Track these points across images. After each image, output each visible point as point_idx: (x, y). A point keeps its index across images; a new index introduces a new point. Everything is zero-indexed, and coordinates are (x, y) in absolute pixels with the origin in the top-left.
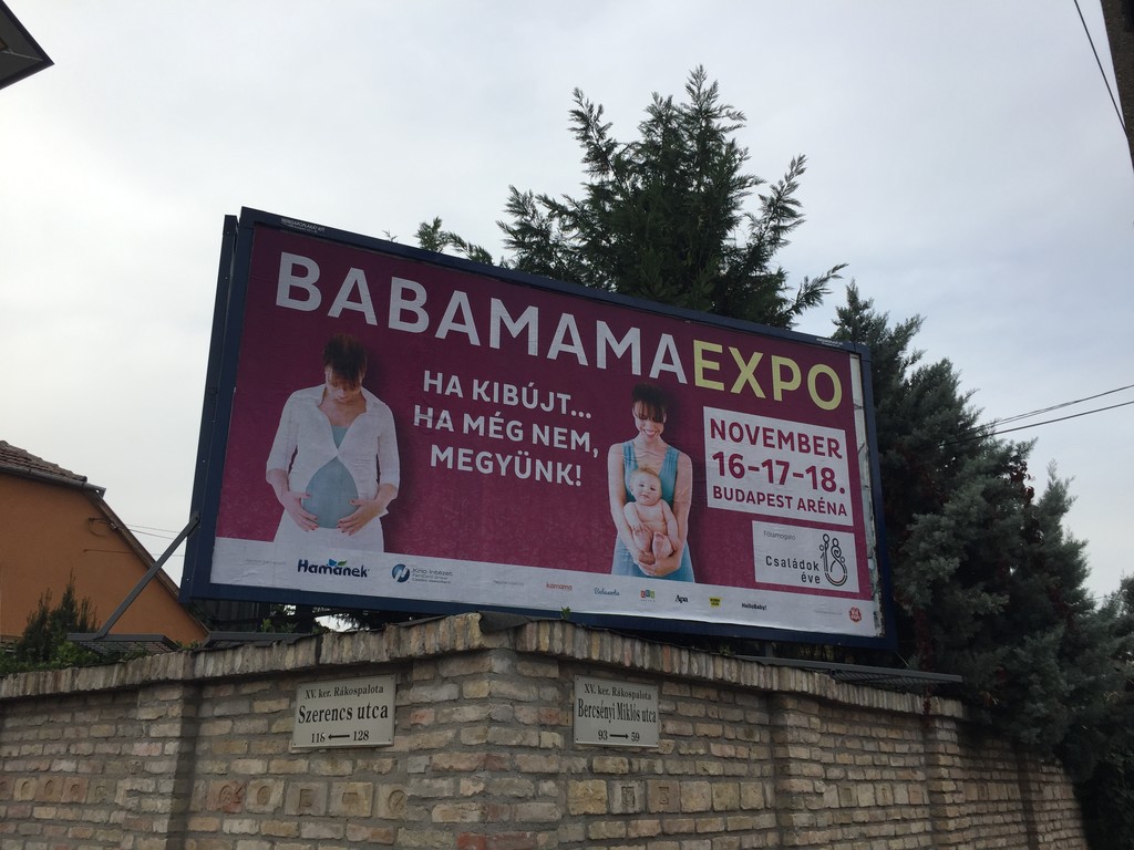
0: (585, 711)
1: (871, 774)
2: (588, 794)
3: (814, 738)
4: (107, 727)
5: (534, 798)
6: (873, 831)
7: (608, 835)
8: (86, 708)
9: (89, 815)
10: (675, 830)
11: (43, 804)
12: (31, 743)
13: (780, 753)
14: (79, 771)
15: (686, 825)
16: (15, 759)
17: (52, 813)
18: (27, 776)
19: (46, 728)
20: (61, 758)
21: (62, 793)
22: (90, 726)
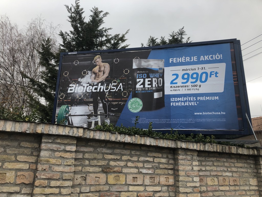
4: (241, 164)
8: (231, 158)
9: (242, 188)
11: (222, 186)
12: (210, 166)
14: (234, 176)
16: (204, 171)
17: (227, 188)
18: (211, 177)
19: (216, 162)
20: (225, 171)
21: (229, 182)
22: (234, 163)
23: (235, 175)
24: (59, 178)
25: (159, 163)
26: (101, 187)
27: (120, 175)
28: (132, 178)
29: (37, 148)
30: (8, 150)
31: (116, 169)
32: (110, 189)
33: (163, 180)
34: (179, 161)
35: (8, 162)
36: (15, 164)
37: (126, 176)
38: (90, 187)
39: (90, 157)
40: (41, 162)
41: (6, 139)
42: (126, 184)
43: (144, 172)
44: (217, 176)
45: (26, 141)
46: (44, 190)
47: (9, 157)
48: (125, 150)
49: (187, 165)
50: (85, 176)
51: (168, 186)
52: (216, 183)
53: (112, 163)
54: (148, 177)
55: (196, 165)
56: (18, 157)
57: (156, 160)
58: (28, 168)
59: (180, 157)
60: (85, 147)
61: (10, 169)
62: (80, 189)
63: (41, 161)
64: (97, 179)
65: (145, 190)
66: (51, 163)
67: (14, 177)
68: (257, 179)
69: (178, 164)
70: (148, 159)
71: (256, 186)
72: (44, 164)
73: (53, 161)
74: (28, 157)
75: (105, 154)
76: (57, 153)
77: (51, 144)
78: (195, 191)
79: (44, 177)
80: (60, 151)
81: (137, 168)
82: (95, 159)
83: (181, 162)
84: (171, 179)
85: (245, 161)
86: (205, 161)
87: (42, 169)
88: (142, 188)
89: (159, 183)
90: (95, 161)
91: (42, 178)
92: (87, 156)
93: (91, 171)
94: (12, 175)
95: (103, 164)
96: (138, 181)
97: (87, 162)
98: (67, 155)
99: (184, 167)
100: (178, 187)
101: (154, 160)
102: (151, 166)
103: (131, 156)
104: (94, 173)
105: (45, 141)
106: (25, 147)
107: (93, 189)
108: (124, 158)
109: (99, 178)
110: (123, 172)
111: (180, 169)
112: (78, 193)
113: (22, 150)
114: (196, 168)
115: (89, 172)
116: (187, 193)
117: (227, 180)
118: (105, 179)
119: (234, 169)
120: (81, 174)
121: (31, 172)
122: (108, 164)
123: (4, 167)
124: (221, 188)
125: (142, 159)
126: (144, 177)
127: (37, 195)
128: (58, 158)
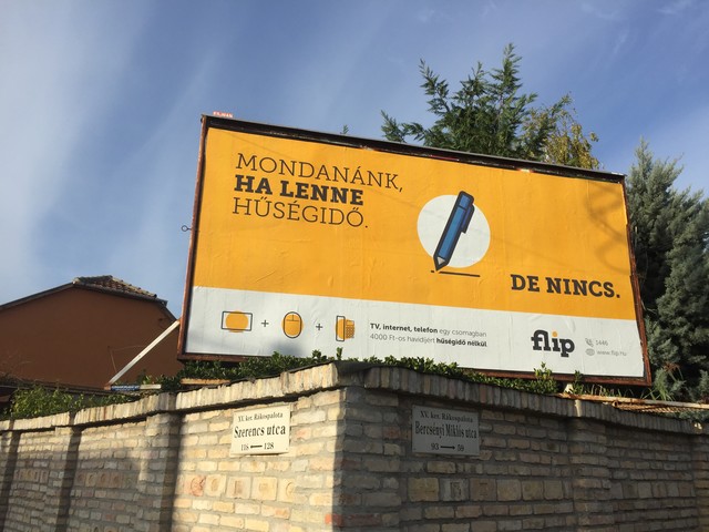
0: (420, 430)
1: (649, 475)
2: (424, 488)
3: (602, 450)
4: (132, 441)
5: (380, 490)
6: (652, 515)
7: (440, 516)
8: (122, 429)
10: (493, 513)
13: (576, 460)
14: (119, 468)
15: (501, 510)
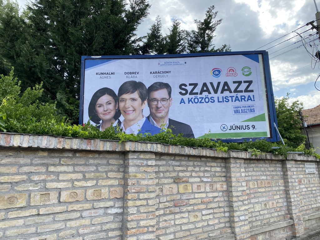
4: (272, 168)
8: (266, 163)
11: (260, 188)
16: (247, 176)
17: (263, 190)
18: (253, 181)
19: (256, 168)
20: (262, 175)
21: (265, 184)
22: (267, 168)
23: (268, 178)
24: (146, 191)
25: (215, 172)
26: (175, 196)
27: (187, 184)
28: (196, 187)
29: (122, 164)
30: (99, 168)
31: (184, 179)
32: (181, 197)
33: (218, 186)
34: (231, 169)
35: (101, 179)
36: (107, 180)
37: (192, 185)
38: (166, 197)
39: (163, 170)
40: (130, 178)
41: (97, 158)
42: (193, 193)
43: (205, 181)
44: (257, 180)
45: (113, 159)
46: (135, 203)
47: (101, 174)
48: (189, 162)
49: (237, 172)
50: (162, 187)
51: (223, 191)
52: (256, 186)
53: (181, 174)
54: (208, 184)
55: (243, 172)
56: (108, 174)
57: (213, 169)
58: (118, 183)
59: (232, 165)
60: (159, 160)
61: (104, 186)
62: (159, 200)
63: (130, 176)
64: (171, 189)
65: (207, 196)
66: (138, 178)
67: (108, 193)
68: (284, 180)
69: (230, 171)
70: (206, 168)
71: (283, 186)
72: (132, 179)
73: (139, 176)
74: (117, 173)
75: (175, 166)
76: (141, 168)
77: (136, 159)
78: (244, 194)
79: (134, 191)
80: (143, 166)
81: (199, 177)
82: (167, 171)
83: (232, 169)
84: (224, 185)
85: (275, 165)
86: (248, 167)
87: (132, 183)
88: (204, 195)
89: (216, 189)
90: (168, 173)
91: (132, 192)
92: (161, 169)
93: (166, 182)
94: (106, 191)
95: (174, 175)
96: (201, 189)
97: (162, 175)
98: (149, 169)
99: (235, 174)
100: (231, 191)
101: (211, 170)
102: (209, 175)
103: (194, 166)
104: (168, 184)
105: (132, 157)
106: (112, 164)
107: (169, 198)
108: (190, 169)
109: (172, 188)
110: (189, 181)
111: (232, 176)
112: (158, 203)
113: (110, 167)
114: (243, 174)
115: (164, 183)
116: (238, 196)
117: (263, 183)
118: (177, 189)
119: (268, 173)
120: (159, 186)
121: (121, 187)
122: (178, 175)
123: (99, 184)
124: (260, 190)
125: (202, 169)
126: (205, 185)
127: (131, 207)
128: (142, 172)
